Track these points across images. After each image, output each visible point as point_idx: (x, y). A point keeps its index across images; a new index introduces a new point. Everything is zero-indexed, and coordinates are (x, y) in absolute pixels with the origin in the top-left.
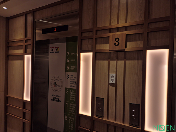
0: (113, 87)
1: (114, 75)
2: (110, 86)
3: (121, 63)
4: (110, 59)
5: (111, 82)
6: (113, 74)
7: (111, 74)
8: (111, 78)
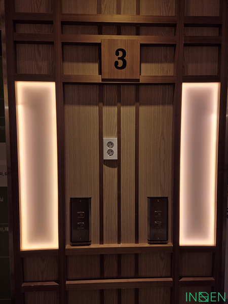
0: (111, 169)
1: (115, 140)
2: (105, 167)
3: (128, 112)
4: (101, 101)
5: (107, 157)
6: (111, 139)
7: (106, 139)
8: (106, 149)
